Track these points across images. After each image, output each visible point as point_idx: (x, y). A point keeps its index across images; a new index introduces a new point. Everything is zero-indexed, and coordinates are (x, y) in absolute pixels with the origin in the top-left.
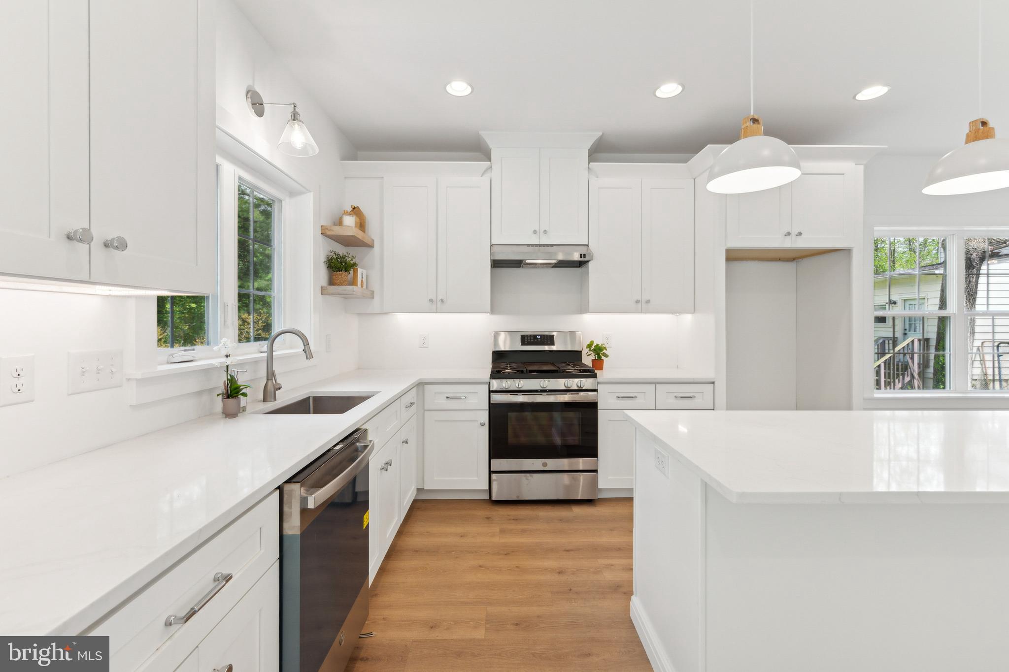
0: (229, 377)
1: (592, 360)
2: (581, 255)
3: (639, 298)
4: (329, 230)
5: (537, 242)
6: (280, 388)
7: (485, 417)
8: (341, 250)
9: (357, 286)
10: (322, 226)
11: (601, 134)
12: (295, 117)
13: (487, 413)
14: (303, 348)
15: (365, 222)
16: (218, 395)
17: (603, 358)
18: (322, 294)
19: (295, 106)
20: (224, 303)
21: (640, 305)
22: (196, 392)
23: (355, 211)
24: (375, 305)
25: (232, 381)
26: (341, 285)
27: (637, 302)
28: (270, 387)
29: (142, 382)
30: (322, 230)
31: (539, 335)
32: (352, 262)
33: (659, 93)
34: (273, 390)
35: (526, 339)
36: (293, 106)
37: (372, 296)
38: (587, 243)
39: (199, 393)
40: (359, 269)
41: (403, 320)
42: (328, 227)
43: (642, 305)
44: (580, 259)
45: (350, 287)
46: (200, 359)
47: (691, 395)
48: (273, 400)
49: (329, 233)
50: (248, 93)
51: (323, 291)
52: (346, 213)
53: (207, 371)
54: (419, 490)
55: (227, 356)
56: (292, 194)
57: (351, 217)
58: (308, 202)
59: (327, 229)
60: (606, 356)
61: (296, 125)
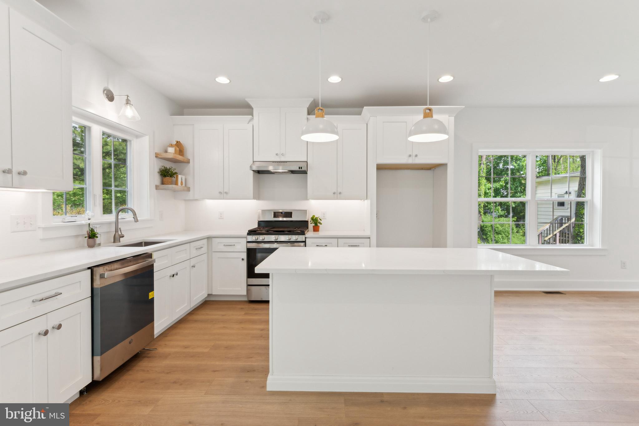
0: (90, 229)
1: (313, 226)
2: (299, 167)
3: (336, 191)
4: (160, 155)
5: (279, 160)
6: (123, 237)
7: (244, 256)
8: (168, 165)
9: (178, 185)
10: (156, 153)
11: (313, 99)
12: (128, 102)
13: (246, 254)
14: (133, 217)
15: (184, 150)
16: (85, 237)
17: (319, 224)
18: (156, 189)
19: (128, 97)
20: (94, 195)
21: (336, 195)
22: (75, 236)
23: (178, 144)
24: (190, 195)
25: (92, 230)
26: (168, 184)
27: (334, 193)
28: (117, 236)
29: (45, 229)
30: (156, 155)
31: (284, 212)
32: (174, 172)
33: (329, 80)
34: (118, 237)
35: (276, 214)
36: (127, 96)
37: (188, 189)
38: (306, 161)
39: (77, 236)
40: (179, 175)
41: (210, 203)
42: (159, 154)
43: (337, 195)
44: (299, 170)
45: (174, 186)
46: (78, 222)
47: (358, 244)
48: (118, 242)
49: (159, 157)
50: (104, 91)
51: (157, 187)
52: (171, 146)
53: (81, 226)
54: (209, 295)
55: (89, 219)
56: (137, 137)
57: (172, 148)
58: (146, 141)
59: (158, 154)
60: (321, 224)
61: (128, 106)
